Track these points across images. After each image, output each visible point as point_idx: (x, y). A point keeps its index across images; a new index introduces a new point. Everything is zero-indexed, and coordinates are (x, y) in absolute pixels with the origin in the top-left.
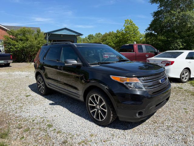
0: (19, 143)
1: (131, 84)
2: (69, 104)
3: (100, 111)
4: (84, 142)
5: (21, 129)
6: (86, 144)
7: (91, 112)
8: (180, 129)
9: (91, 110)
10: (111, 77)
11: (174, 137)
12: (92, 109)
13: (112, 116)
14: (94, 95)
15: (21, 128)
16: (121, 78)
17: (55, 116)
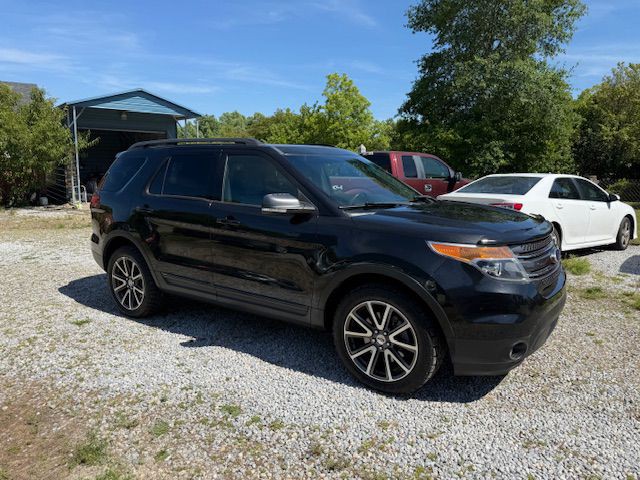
0: (161, 470)
1: (492, 264)
3: (387, 352)
5: (138, 429)
6: (381, 448)
7: (353, 357)
9: (355, 349)
10: (431, 245)
11: (604, 410)
12: (354, 347)
14: (369, 303)
15: (134, 424)
16: (461, 248)
17: (228, 379)
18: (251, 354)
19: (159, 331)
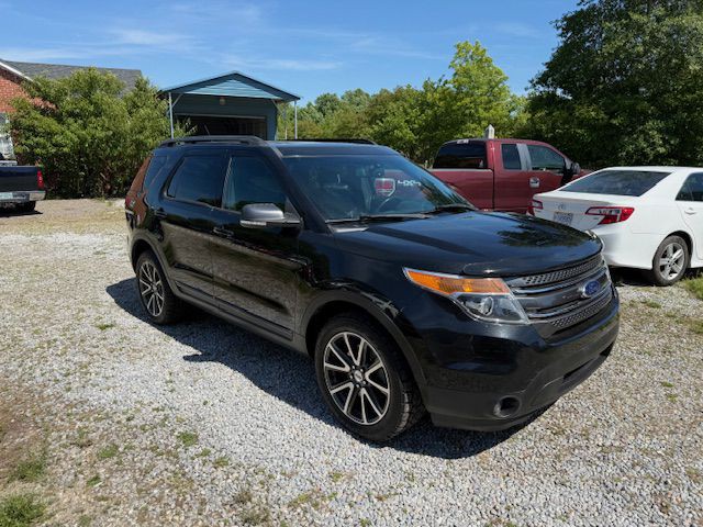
0: (84, 497)
1: (478, 300)
2: (254, 359)
3: (363, 391)
4: (308, 498)
5: (89, 450)
6: (316, 505)
7: (332, 392)
8: (647, 459)
9: (335, 384)
10: (407, 272)
11: (623, 489)
12: (335, 380)
13: (407, 409)
14: (345, 334)
15: (89, 443)
16: (442, 278)
17: (205, 403)
18: (246, 375)
19: (172, 340)
